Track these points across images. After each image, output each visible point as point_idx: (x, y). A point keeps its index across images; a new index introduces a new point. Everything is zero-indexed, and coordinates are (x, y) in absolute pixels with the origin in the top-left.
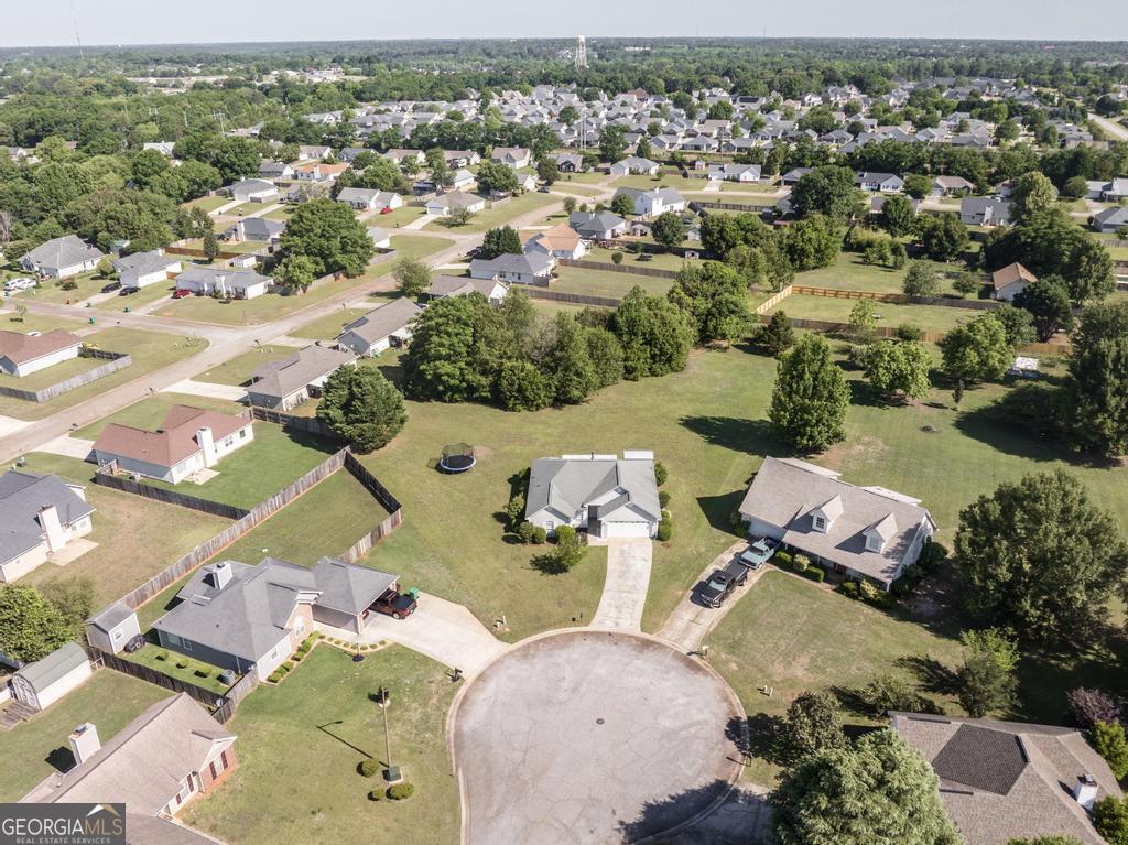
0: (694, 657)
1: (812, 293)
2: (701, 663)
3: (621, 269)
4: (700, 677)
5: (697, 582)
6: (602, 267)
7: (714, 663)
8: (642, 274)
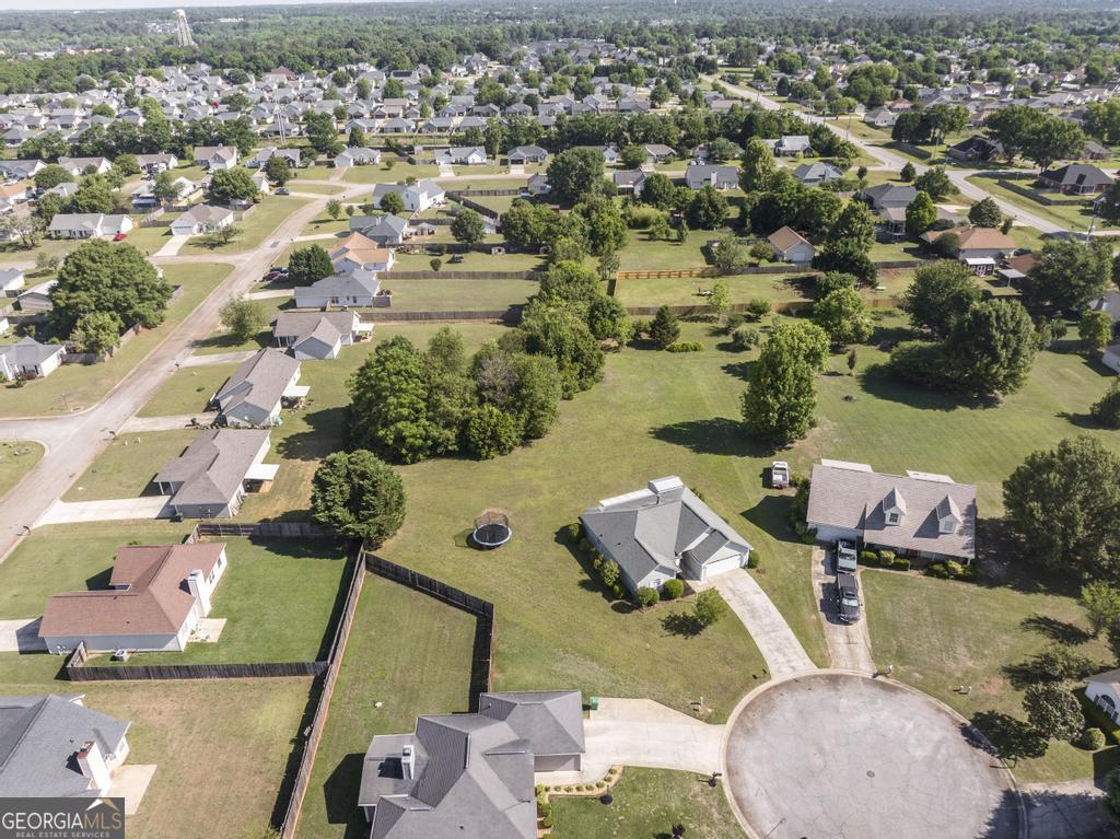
0: (880, 678)
1: (637, 277)
2: (890, 681)
3: (446, 276)
4: (900, 696)
5: (818, 604)
6: (425, 275)
7: (901, 679)
8: (469, 278)
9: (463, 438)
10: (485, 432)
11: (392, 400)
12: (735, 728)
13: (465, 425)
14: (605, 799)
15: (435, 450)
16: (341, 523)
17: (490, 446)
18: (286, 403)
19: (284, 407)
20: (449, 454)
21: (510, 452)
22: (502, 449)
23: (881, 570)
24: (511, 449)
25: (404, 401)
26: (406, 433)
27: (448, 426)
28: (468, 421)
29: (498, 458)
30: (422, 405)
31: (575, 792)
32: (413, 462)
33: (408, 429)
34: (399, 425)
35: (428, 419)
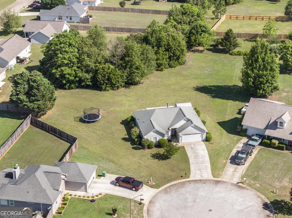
0: (240, 184)
1: (237, 18)
2: (244, 186)
3: (127, 10)
4: (245, 191)
5: (230, 156)
6: (115, 10)
7: (249, 185)
8: (139, 12)
9: (94, 79)
10: (105, 77)
11: (60, 55)
12: (162, 190)
13: (96, 72)
14: (93, 201)
15: (80, 84)
16: (22, 101)
17: (107, 84)
18: (19, 61)
19: (17, 62)
20: (87, 87)
21: (117, 89)
22: (113, 87)
23: (271, 149)
24: (118, 88)
25: (65, 56)
26: (65, 72)
27: (87, 72)
28: (97, 70)
29: (111, 91)
30: (75, 60)
31: (82, 197)
32: (69, 89)
33: (67, 70)
34: (62, 68)
35: (78, 67)
